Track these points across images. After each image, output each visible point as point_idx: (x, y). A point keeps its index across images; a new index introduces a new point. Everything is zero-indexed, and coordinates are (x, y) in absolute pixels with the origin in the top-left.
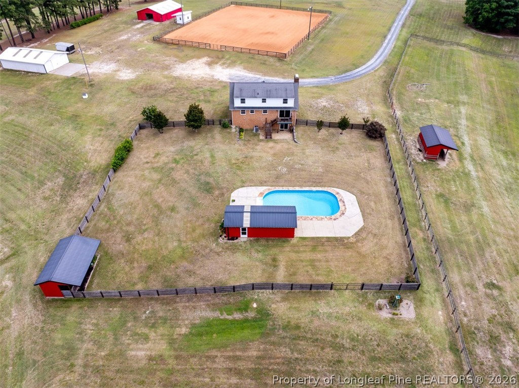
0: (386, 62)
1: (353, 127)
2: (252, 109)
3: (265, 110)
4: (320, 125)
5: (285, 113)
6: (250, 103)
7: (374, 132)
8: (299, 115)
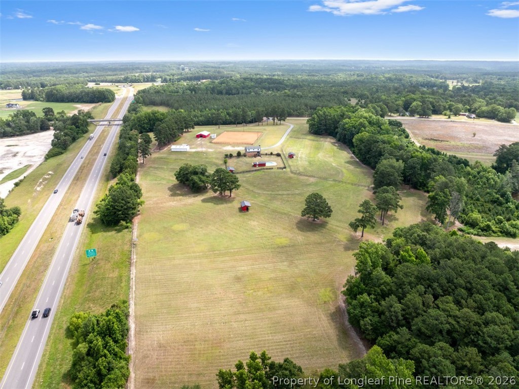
0: (282, 144)
1: (274, 155)
2: (251, 152)
3: (254, 152)
4: (266, 154)
5: (258, 152)
7: (278, 155)
8: (261, 153)
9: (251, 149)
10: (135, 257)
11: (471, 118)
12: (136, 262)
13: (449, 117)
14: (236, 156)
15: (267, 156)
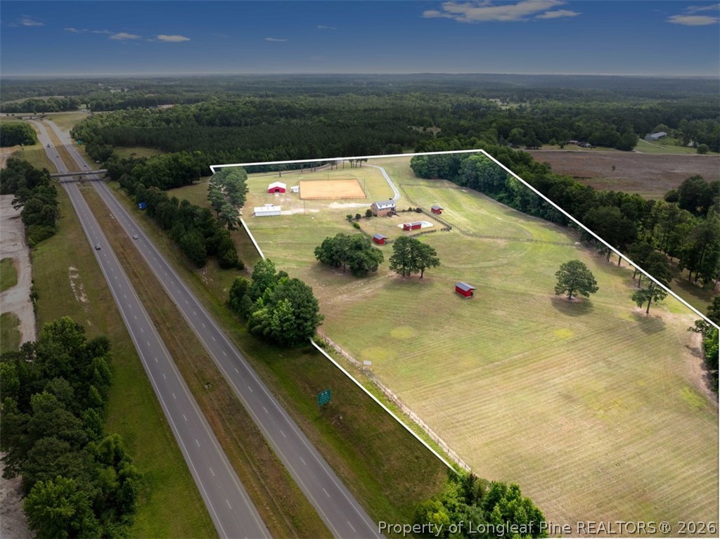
2: (383, 209)
3: (387, 209)
4: (403, 211)
5: (393, 209)
6: (384, 207)
7: (419, 211)
8: (397, 209)
9: (384, 204)
10: (389, 391)
11: (586, 147)
12: (399, 398)
13: (562, 147)
14: (364, 217)
15: (405, 213)
